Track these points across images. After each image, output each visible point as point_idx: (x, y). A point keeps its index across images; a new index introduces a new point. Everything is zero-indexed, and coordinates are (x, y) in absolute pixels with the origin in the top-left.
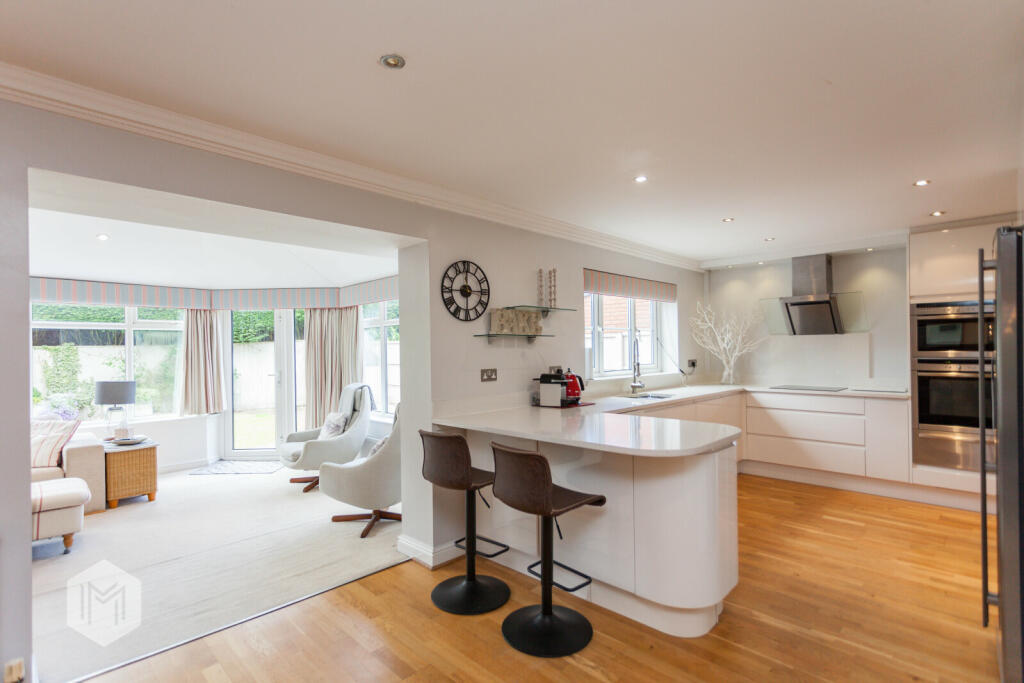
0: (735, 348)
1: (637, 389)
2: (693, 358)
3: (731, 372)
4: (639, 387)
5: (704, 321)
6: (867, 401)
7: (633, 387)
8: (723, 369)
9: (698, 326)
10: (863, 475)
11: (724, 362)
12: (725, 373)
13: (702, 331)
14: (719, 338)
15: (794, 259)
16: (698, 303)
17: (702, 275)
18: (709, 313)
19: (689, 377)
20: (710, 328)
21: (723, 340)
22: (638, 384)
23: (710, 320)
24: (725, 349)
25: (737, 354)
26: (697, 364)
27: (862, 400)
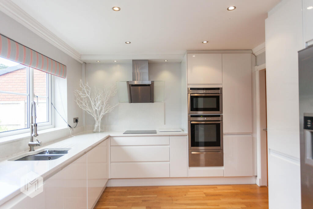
0: (101, 110)
1: (35, 147)
2: (76, 117)
3: (100, 125)
4: (37, 145)
5: (84, 92)
6: (170, 137)
7: (30, 145)
8: (94, 124)
9: (79, 96)
10: (169, 177)
11: (96, 119)
12: (96, 126)
13: (82, 99)
14: (92, 104)
15: (133, 61)
16: (81, 80)
17: (81, 64)
18: (87, 88)
19: (74, 129)
20: (87, 97)
21: (95, 105)
22: (35, 142)
23: (88, 92)
24: (96, 110)
25: (102, 114)
26: (79, 120)
27: (168, 137)
